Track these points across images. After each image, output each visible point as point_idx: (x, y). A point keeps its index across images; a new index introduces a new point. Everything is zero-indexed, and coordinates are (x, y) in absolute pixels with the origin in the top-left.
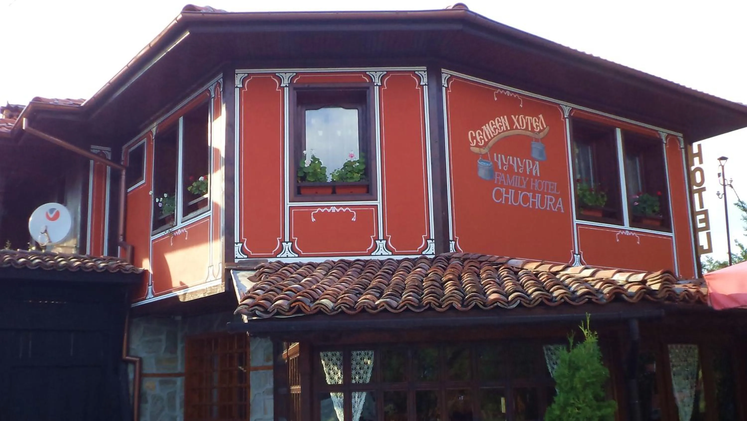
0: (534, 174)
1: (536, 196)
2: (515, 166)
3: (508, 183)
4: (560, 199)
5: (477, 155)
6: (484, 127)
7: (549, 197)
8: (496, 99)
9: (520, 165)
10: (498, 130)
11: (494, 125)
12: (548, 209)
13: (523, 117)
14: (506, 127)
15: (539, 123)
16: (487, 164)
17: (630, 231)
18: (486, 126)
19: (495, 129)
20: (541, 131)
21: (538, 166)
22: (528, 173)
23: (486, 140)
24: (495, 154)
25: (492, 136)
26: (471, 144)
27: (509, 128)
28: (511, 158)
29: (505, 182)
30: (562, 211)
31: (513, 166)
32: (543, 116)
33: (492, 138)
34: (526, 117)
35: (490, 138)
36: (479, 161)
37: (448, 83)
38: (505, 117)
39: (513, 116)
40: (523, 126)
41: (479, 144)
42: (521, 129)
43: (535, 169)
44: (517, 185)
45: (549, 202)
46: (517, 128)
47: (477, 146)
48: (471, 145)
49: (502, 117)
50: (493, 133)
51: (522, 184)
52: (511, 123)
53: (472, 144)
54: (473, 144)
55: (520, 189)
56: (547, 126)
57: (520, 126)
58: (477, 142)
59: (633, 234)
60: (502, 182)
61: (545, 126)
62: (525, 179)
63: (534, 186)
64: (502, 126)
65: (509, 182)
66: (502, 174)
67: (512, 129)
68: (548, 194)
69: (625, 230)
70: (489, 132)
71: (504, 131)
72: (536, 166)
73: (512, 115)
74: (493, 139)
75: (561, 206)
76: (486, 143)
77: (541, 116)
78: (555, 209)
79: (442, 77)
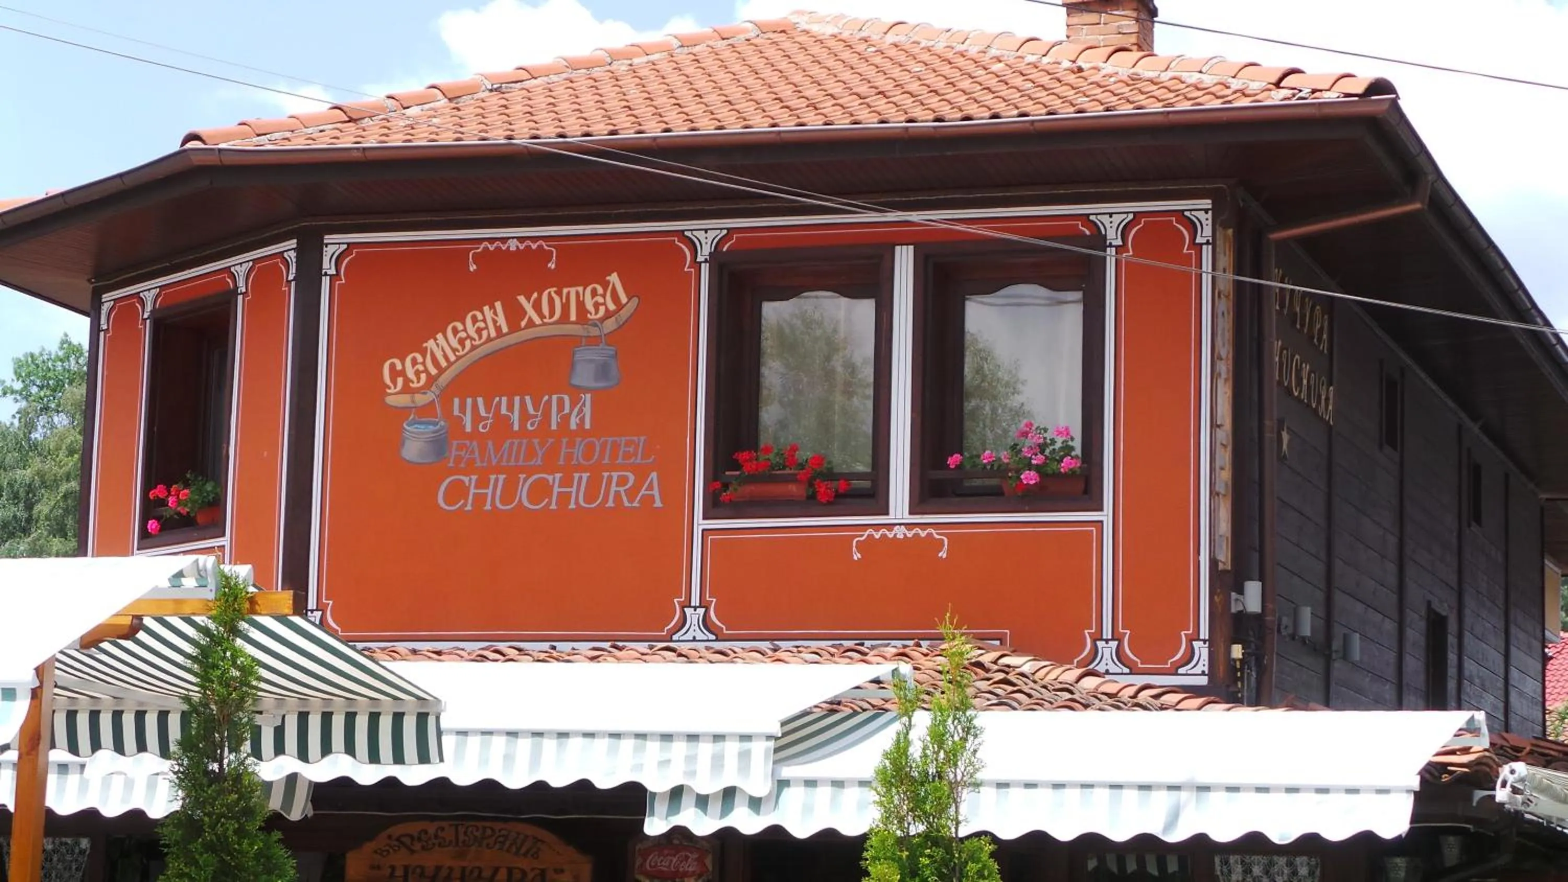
0: (573, 426)
1: (572, 478)
2: (516, 417)
3: (490, 461)
4: (654, 475)
5: (403, 412)
6: (430, 344)
7: (615, 475)
8: (473, 268)
9: (531, 410)
10: (472, 339)
11: (462, 331)
12: (610, 504)
13: (555, 292)
14: (498, 329)
15: (604, 296)
16: (431, 427)
17: (909, 526)
18: (436, 339)
19: (462, 342)
20: (609, 315)
21: (588, 404)
22: (554, 427)
23: (434, 371)
24: (456, 401)
25: (452, 358)
26: (390, 388)
27: (505, 329)
28: (504, 399)
29: (478, 460)
30: (658, 503)
31: (508, 418)
32: (619, 276)
33: (450, 364)
34: (565, 291)
35: (444, 364)
36: (408, 425)
37: (339, 263)
38: (498, 305)
39: (522, 299)
40: (552, 314)
41: (411, 385)
42: (544, 324)
43: (581, 411)
44: (517, 459)
45: (614, 488)
46: (531, 324)
47: (407, 389)
48: (388, 391)
49: (486, 308)
50: (454, 350)
51: (531, 453)
52: (515, 314)
53: (393, 387)
54: (395, 388)
55: (520, 470)
56: (629, 299)
57: (542, 316)
58: (407, 381)
59: (923, 534)
60: (471, 462)
61: (624, 299)
62: (542, 445)
63: (569, 456)
64: (487, 328)
65: (493, 457)
66: (471, 444)
67: (514, 327)
68: (613, 467)
69: (890, 526)
70: (443, 350)
71: (489, 340)
72: (584, 404)
73: (520, 295)
74: (453, 367)
75: (656, 492)
76: (431, 380)
77: (614, 278)
78: (631, 501)
79: (324, 253)
